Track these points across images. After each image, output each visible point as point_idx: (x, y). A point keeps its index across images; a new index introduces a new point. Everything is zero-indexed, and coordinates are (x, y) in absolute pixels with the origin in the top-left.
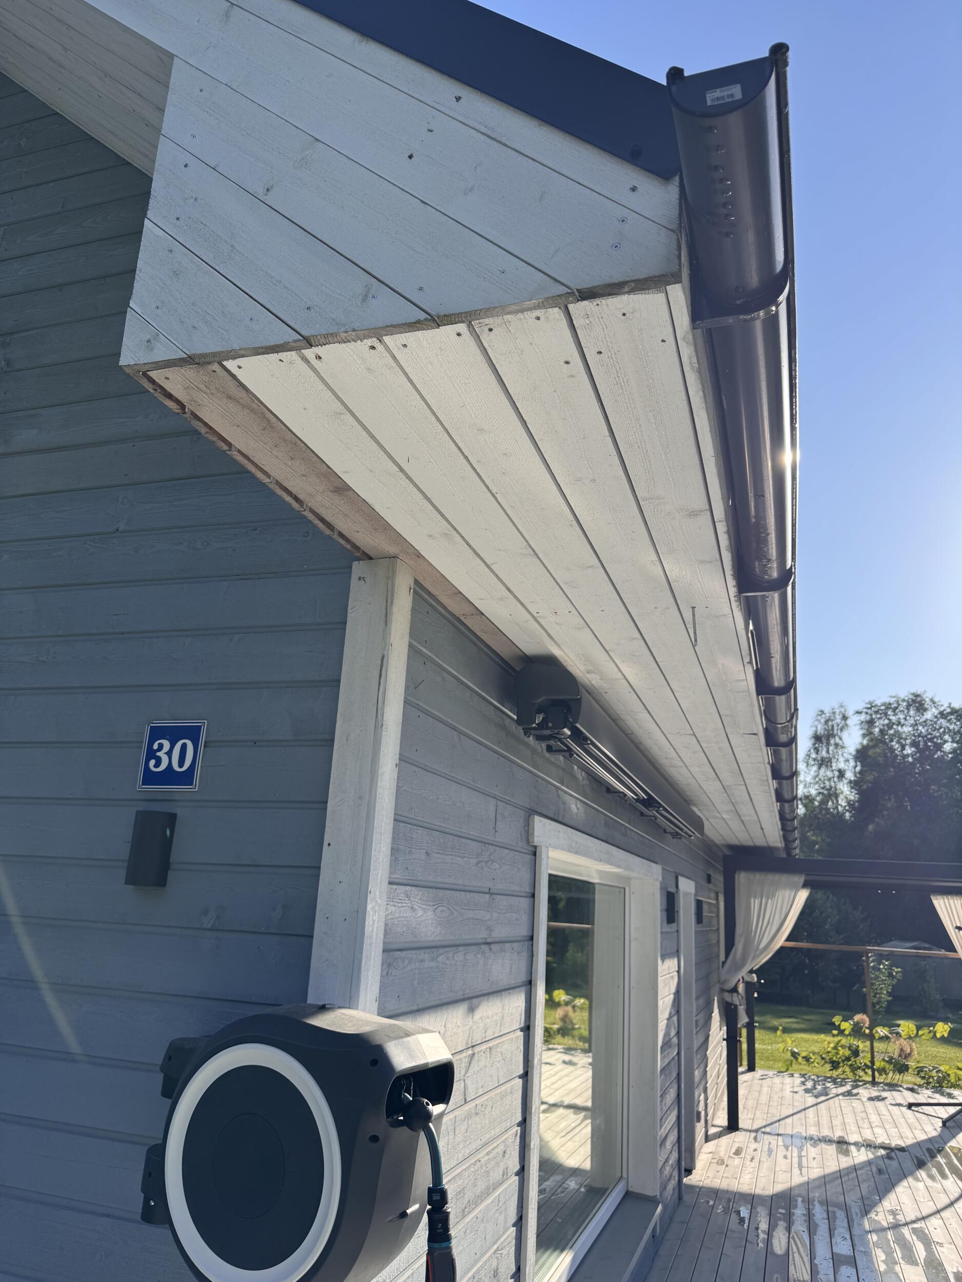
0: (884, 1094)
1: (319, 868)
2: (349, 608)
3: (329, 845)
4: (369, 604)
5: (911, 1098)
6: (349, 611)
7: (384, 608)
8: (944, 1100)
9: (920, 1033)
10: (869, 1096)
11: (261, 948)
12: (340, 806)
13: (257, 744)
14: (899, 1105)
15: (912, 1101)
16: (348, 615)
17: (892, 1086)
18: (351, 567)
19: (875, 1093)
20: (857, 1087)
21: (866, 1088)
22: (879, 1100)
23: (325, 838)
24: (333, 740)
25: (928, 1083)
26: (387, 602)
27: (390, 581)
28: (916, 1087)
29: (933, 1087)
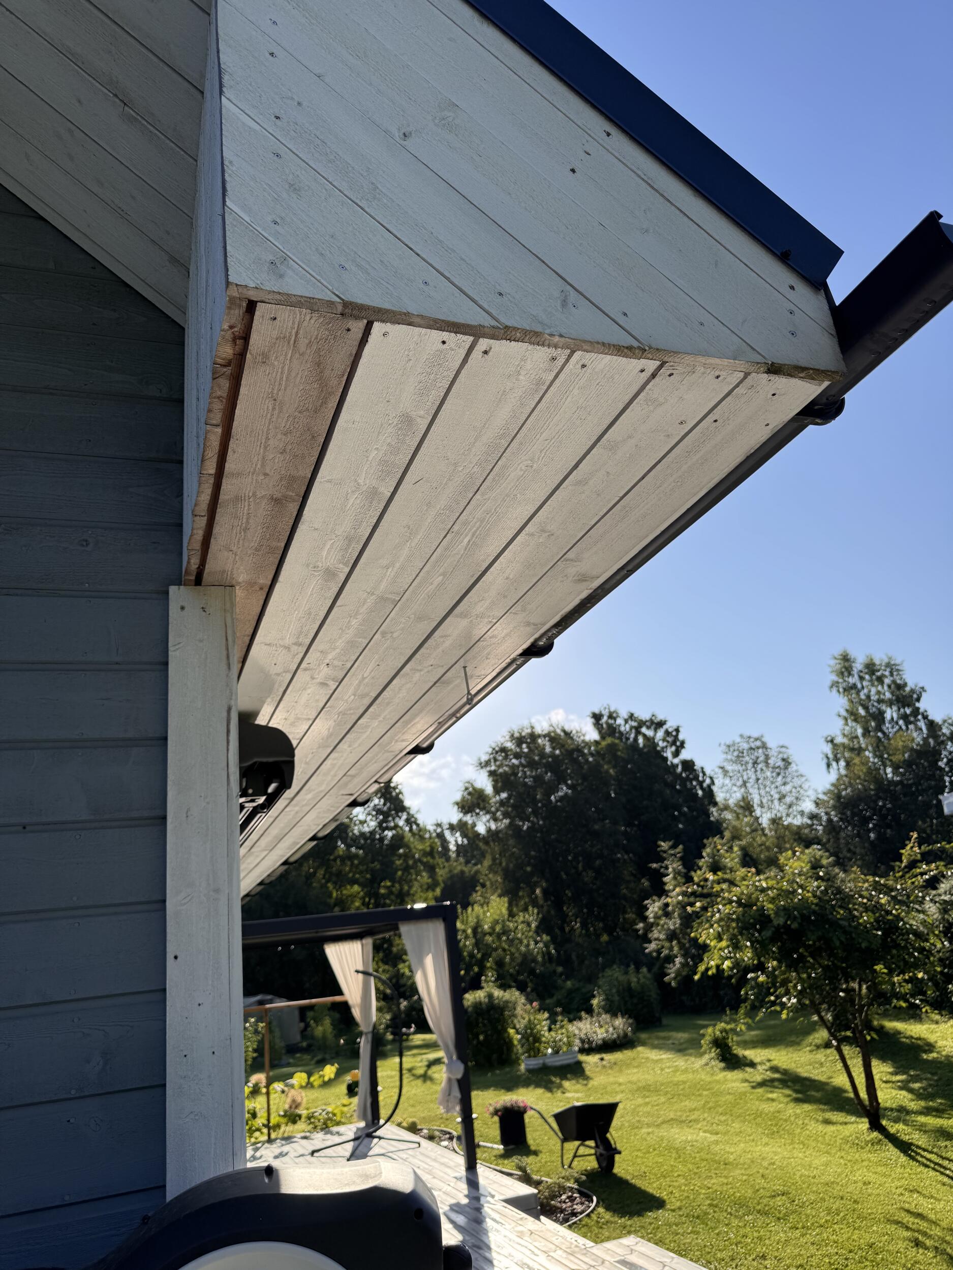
0: (286, 1149)
1: (164, 990)
2: (170, 644)
3: (176, 957)
4: (201, 641)
5: (309, 1146)
6: (171, 648)
7: (224, 648)
8: (337, 1139)
9: (312, 1079)
10: (273, 1155)
11: (72, 1121)
12: (185, 904)
13: (28, 828)
14: (302, 1155)
15: (312, 1148)
16: (170, 653)
17: (288, 1139)
18: (167, 593)
19: (277, 1151)
20: (257, 1149)
21: (266, 1148)
22: (283, 1156)
23: (168, 950)
24: (164, 818)
25: (315, 1127)
26: (227, 640)
27: (228, 615)
28: (308, 1134)
29: (322, 1129)
